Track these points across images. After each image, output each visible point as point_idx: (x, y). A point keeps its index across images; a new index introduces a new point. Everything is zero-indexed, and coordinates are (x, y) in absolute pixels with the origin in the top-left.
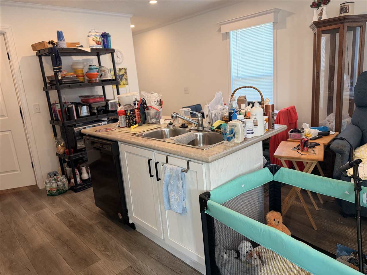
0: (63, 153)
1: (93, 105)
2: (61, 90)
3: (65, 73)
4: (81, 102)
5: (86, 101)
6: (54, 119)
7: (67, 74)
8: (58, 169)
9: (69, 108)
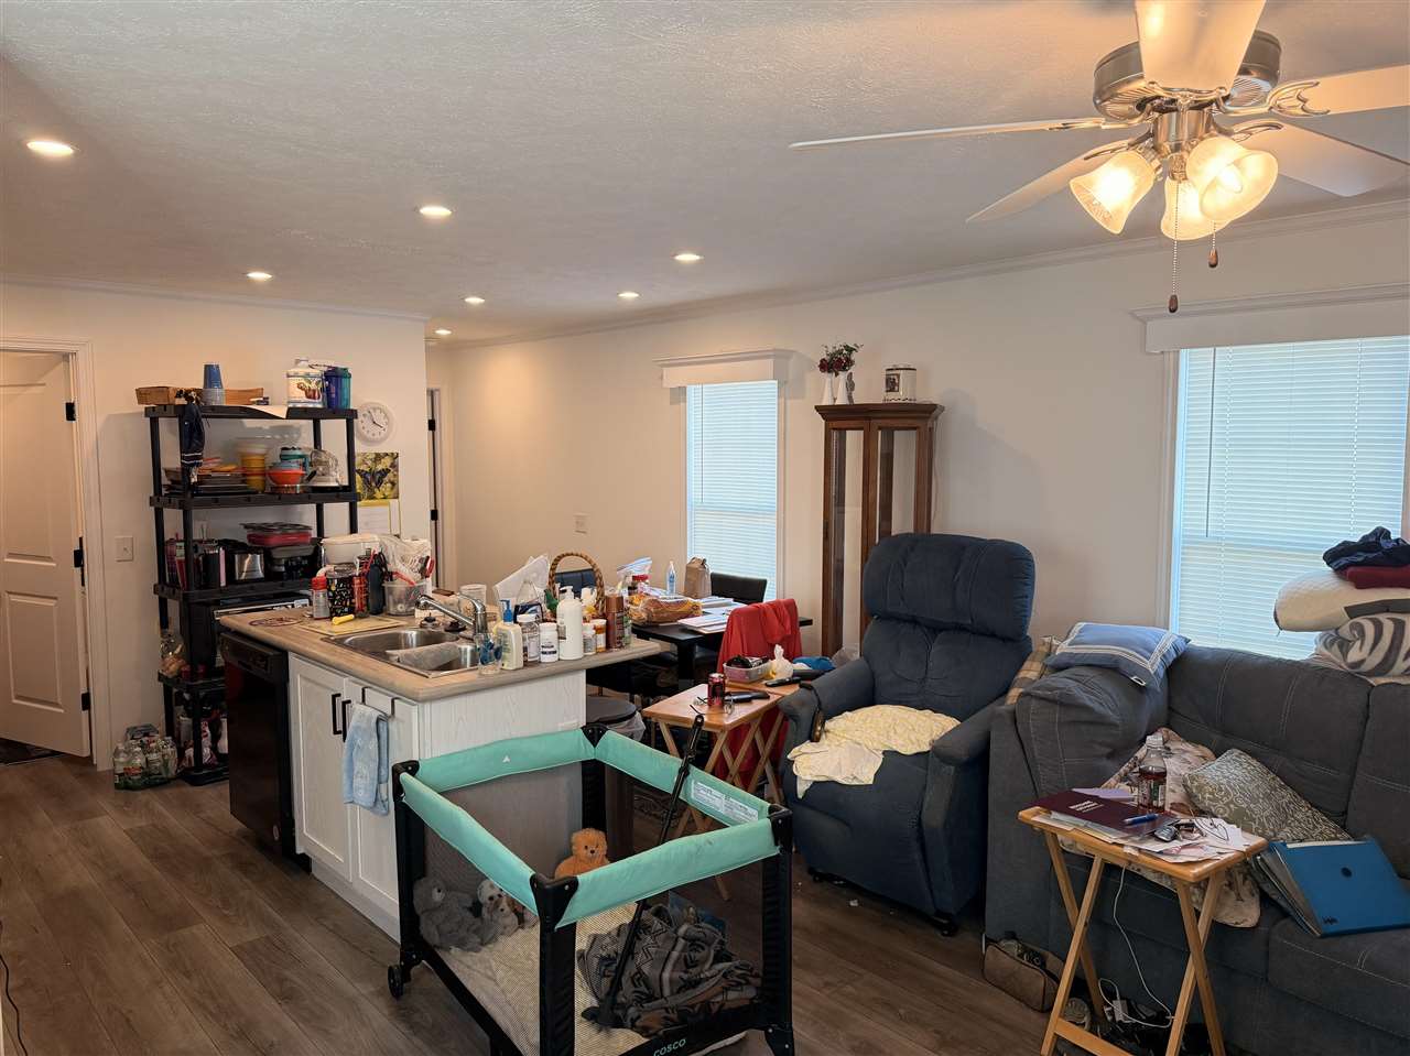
0: (175, 674)
1: (276, 554)
2: (193, 511)
3: (212, 466)
4: (246, 541)
5: (259, 540)
6: (168, 580)
7: (217, 469)
8: (157, 717)
9: (207, 557)
